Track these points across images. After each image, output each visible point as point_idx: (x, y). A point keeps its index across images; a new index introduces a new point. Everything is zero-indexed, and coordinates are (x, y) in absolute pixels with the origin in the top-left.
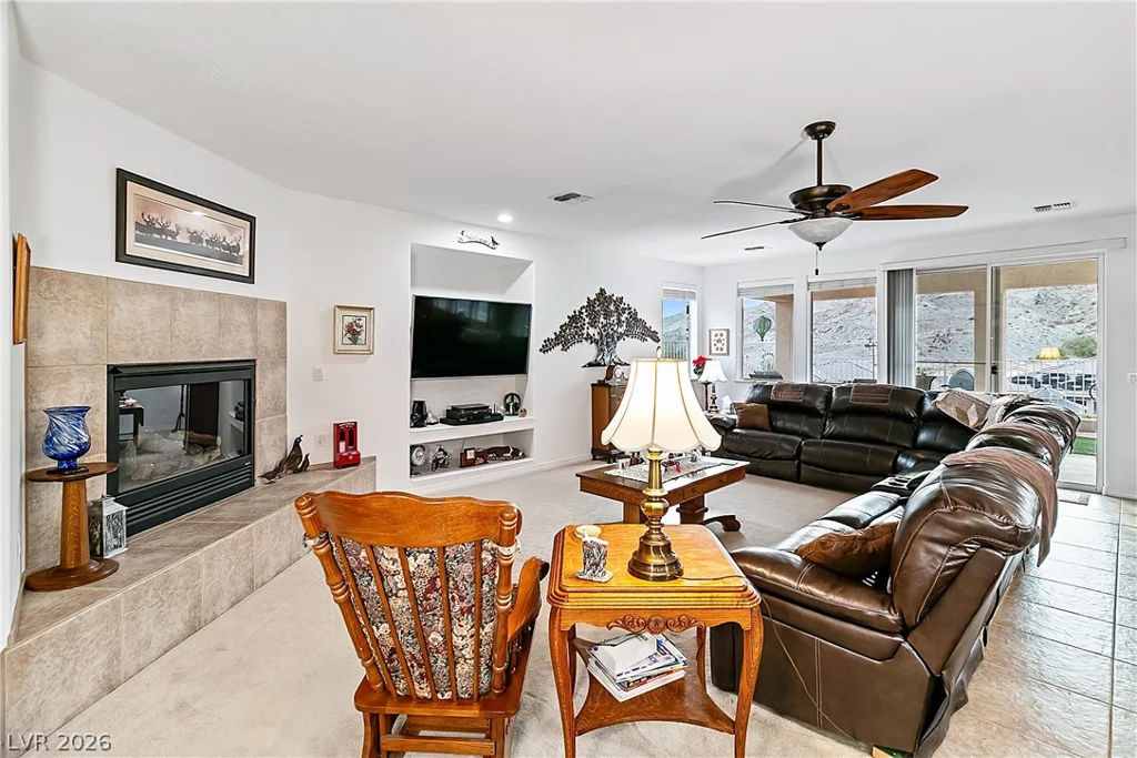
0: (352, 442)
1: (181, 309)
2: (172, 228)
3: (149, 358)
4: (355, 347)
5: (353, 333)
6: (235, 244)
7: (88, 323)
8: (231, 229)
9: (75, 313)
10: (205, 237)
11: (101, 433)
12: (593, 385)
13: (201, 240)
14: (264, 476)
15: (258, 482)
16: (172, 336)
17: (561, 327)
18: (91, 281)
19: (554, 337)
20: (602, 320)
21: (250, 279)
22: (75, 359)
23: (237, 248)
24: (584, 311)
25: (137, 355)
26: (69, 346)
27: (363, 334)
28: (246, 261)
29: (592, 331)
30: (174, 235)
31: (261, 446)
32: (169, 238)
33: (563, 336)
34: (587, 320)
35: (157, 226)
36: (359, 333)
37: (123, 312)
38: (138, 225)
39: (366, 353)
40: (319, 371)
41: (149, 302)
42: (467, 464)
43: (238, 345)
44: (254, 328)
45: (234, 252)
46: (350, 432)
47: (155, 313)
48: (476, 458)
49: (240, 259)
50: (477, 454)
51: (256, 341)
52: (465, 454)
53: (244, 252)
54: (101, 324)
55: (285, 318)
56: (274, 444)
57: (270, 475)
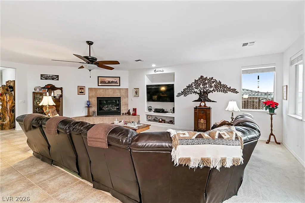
0: (136, 112)
1: (107, 91)
2: (105, 81)
3: (102, 96)
4: (137, 95)
5: (136, 93)
8: (115, 80)
9: (93, 92)
11: (96, 104)
12: (194, 108)
14: (122, 114)
15: (121, 114)
17: (184, 89)
18: (95, 88)
19: (181, 92)
20: (201, 86)
21: (120, 86)
23: (117, 82)
24: (193, 84)
25: (100, 96)
26: (92, 95)
28: (119, 83)
29: (196, 90)
30: (105, 82)
31: (122, 109)
33: (184, 92)
34: (194, 87)
35: (103, 81)
37: (98, 91)
38: (101, 82)
39: (139, 96)
40: (132, 99)
41: (102, 90)
42: (160, 122)
43: (117, 95)
44: (120, 92)
45: (116, 82)
46: (135, 110)
47: (103, 91)
48: (162, 121)
49: (117, 83)
50: (162, 120)
51: (120, 94)
52: (159, 119)
53: (118, 82)
54: (96, 93)
55: (128, 91)
56: (125, 110)
57: (123, 114)
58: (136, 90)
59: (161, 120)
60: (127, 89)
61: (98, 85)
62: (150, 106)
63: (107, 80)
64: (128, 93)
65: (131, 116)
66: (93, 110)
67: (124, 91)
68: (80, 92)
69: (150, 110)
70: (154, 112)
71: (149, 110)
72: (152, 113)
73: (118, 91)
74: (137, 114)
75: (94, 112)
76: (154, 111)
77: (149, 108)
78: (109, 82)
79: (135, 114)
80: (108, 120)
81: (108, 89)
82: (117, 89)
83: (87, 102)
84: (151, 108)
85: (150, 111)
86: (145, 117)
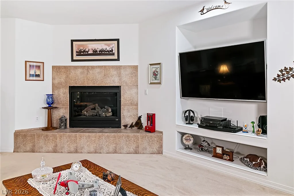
0: (153, 122)
1: (90, 72)
2: (87, 50)
3: (80, 85)
4: (156, 81)
5: (155, 75)
6: (111, 49)
7: (64, 77)
8: (109, 45)
9: (61, 74)
10: (98, 50)
11: (68, 101)
13: (97, 51)
14: (124, 126)
15: (122, 127)
16: (87, 79)
18: (65, 67)
21: (118, 59)
22: (61, 84)
23: (112, 51)
25: (76, 84)
26: (60, 82)
27: (158, 75)
28: (116, 54)
30: (87, 52)
31: (123, 115)
32: (86, 53)
35: (82, 51)
36: (157, 75)
37: (73, 73)
38: (77, 52)
39: (160, 83)
40: (145, 91)
41: (80, 70)
42: (216, 156)
43: (112, 81)
44: (119, 75)
45: (111, 53)
46: (151, 118)
47: (82, 73)
48: (223, 154)
49: (113, 54)
50: (224, 152)
51: (120, 79)
52: (215, 148)
53: (115, 51)
54: (67, 77)
55: (137, 71)
56: (130, 116)
57: (126, 126)
58: (154, 69)
59: (219, 151)
60: (136, 68)
61: (73, 60)
62: (189, 111)
63: (91, 46)
64: (136, 76)
65: (142, 134)
66: (61, 114)
67: (129, 71)
68: (31, 75)
69: (189, 119)
70: (200, 126)
71: (186, 120)
72: (194, 129)
73: (114, 72)
74: (156, 129)
75: (62, 120)
76: (200, 123)
77: (187, 114)
78: (95, 53)
79: (151, 129)
80: (88, 141)
81: (93, 67)
82: (113, 67)
83: (46, 96)
84: (192, 114)
85: (189, 123)
86: (177, 138)
